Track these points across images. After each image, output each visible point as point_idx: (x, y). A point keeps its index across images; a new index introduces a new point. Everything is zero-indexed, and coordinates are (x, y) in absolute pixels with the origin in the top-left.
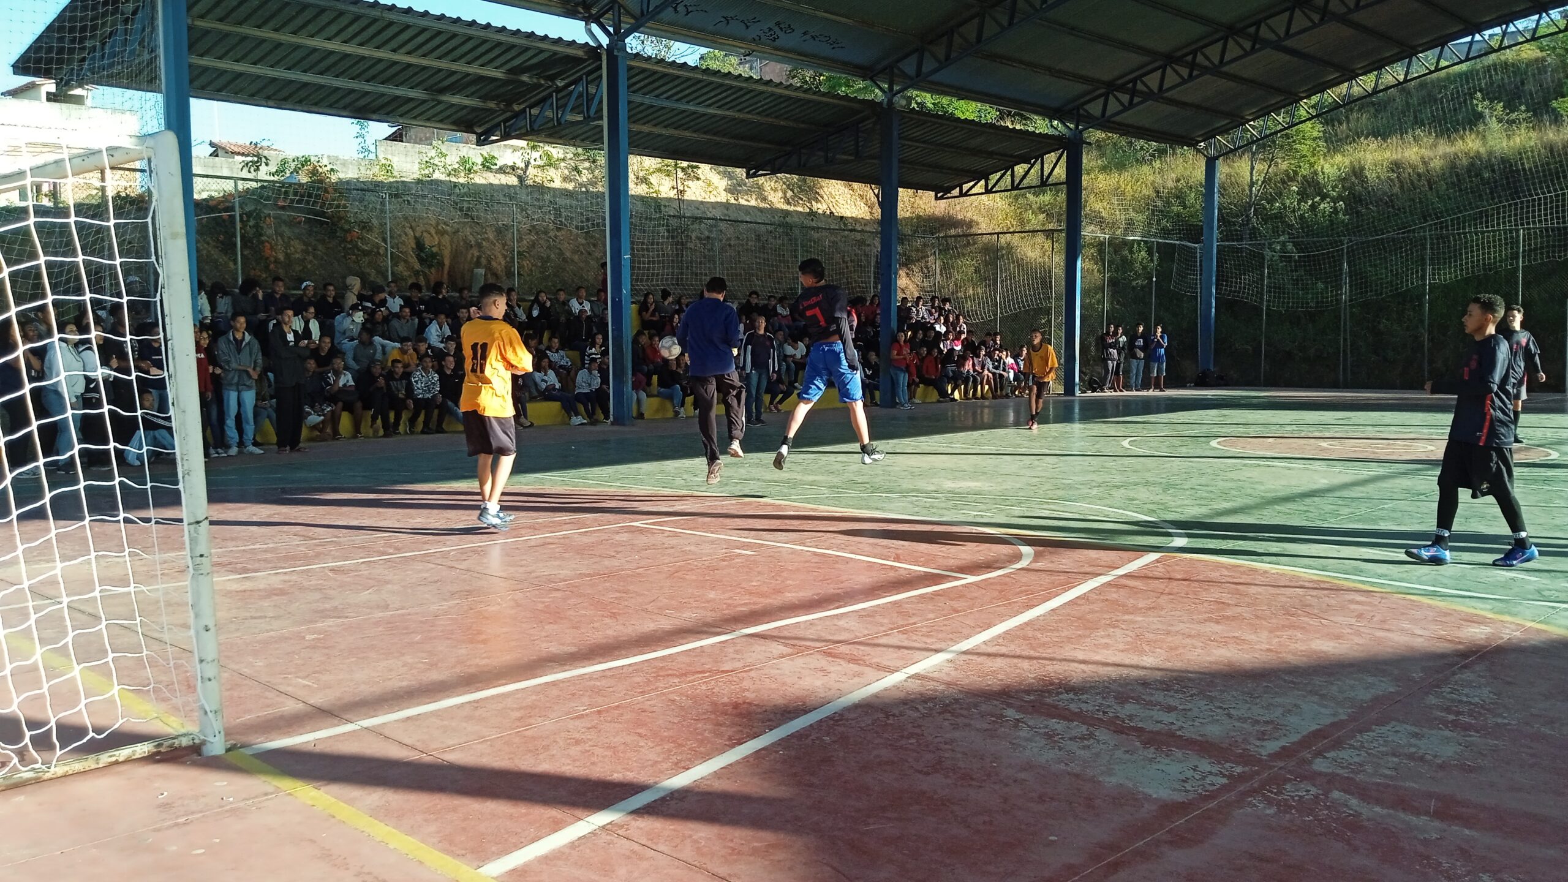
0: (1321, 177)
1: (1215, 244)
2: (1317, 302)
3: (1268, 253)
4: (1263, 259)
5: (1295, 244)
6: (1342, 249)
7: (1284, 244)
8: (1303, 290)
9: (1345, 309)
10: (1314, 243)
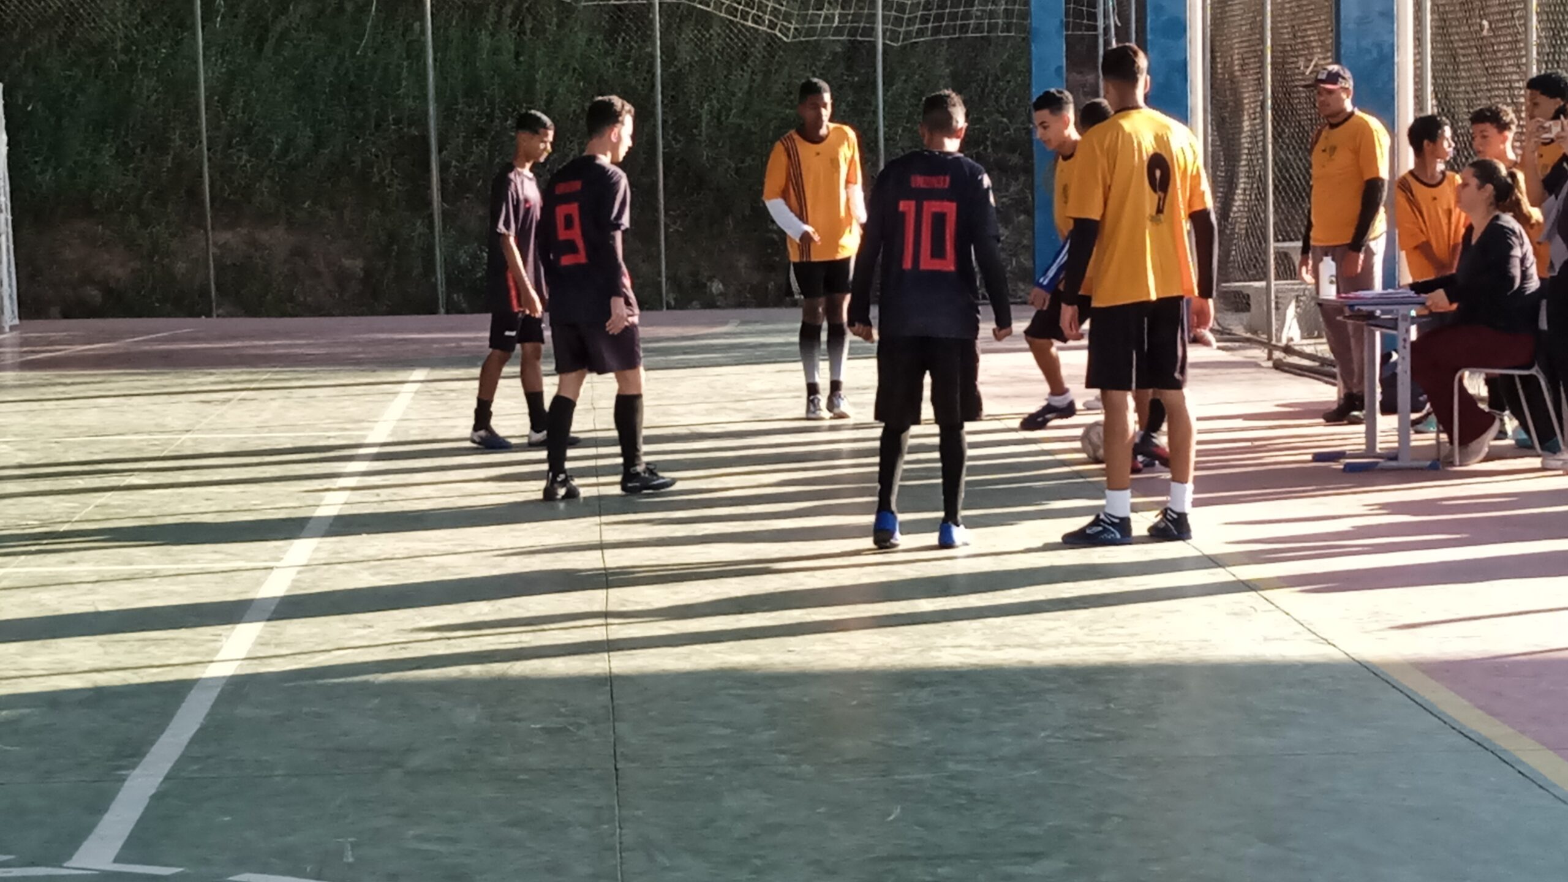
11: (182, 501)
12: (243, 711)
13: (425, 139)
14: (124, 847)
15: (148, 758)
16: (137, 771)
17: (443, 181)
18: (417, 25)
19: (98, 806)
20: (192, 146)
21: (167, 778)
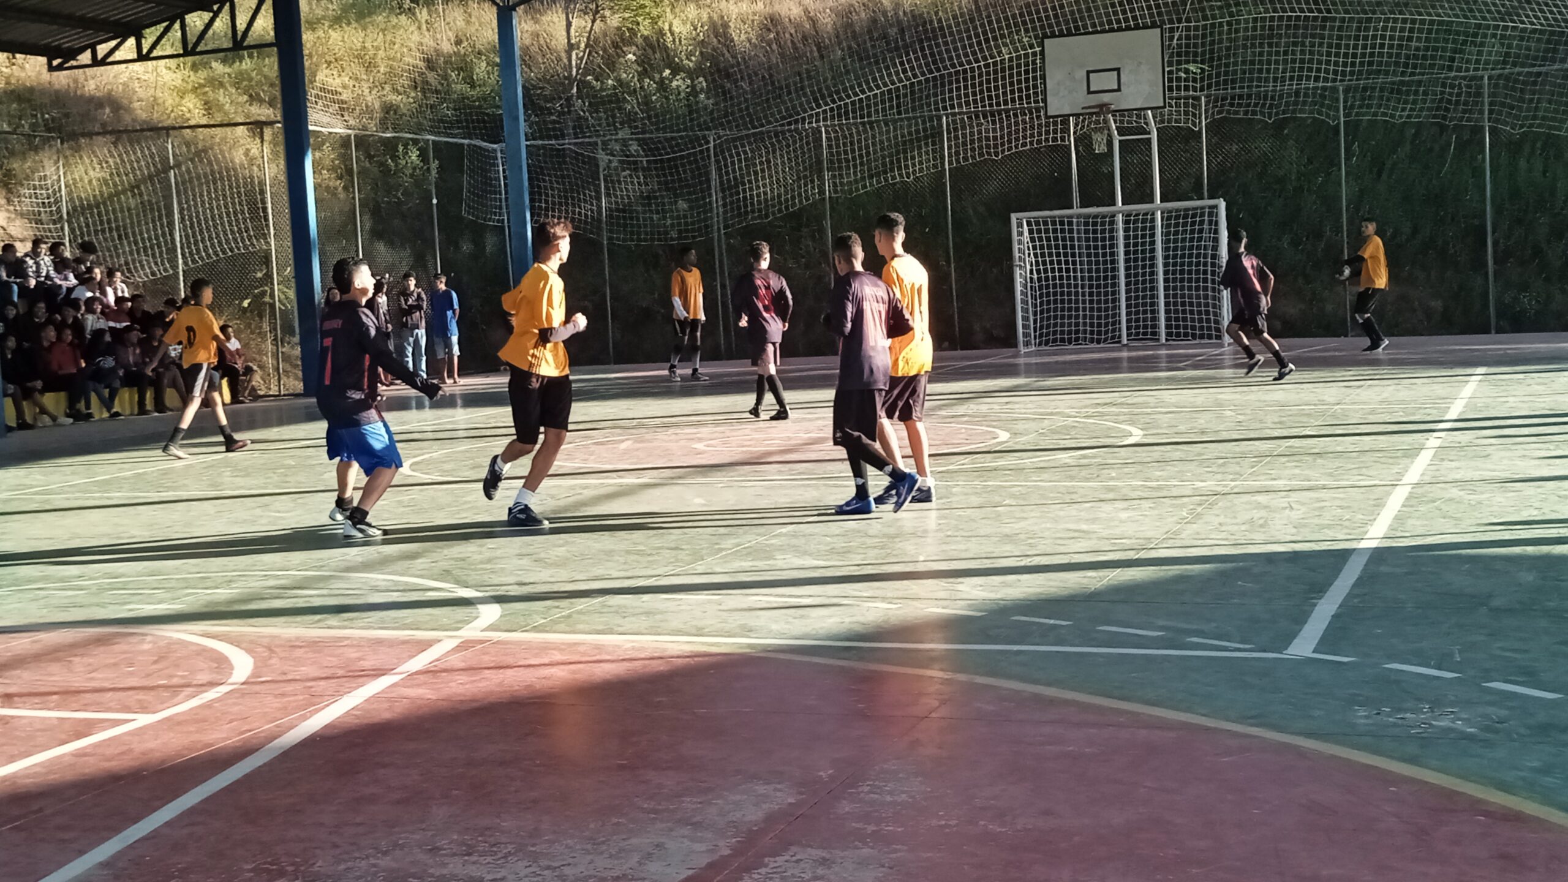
0: (669, 38)
1: (524, 143)
2: (680, 232)
3: (602, 157)
4: (597, 166)
5: (642, 142)
6: (708, 149)
7: (624, 143)
8: (658, 213)
9: (719, 240)
10: (666, 139)
11: (1338, 445)
12: (1384, 569)
13: (1484, 227)
14: (1318, 644)
15: (1328, 593)
16: (1322, 601)
17: (1495, 252)
18: (1480, 157)
19: (1300, 619)
20: (1337, 235)
21: (1340, 606)
